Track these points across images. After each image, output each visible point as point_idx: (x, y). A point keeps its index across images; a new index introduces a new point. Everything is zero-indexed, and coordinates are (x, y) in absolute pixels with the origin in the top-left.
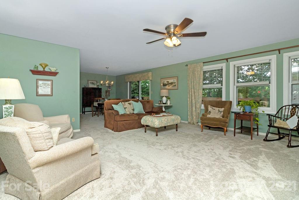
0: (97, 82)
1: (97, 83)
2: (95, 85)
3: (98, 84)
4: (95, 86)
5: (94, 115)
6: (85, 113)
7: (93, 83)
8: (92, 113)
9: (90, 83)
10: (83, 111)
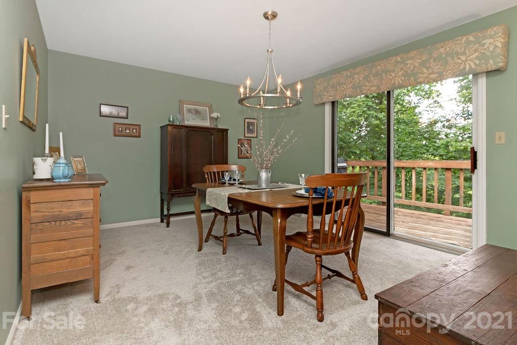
0: (210, 107)
1: (211, 112)
2: (204, 119)
3: (215, 115)
4: (207, 124)
5: (204, 237)
6: (172, 219)
7: (197, 112)
8: (194, 216)
9: (189, 111)
10: (165, 212)
